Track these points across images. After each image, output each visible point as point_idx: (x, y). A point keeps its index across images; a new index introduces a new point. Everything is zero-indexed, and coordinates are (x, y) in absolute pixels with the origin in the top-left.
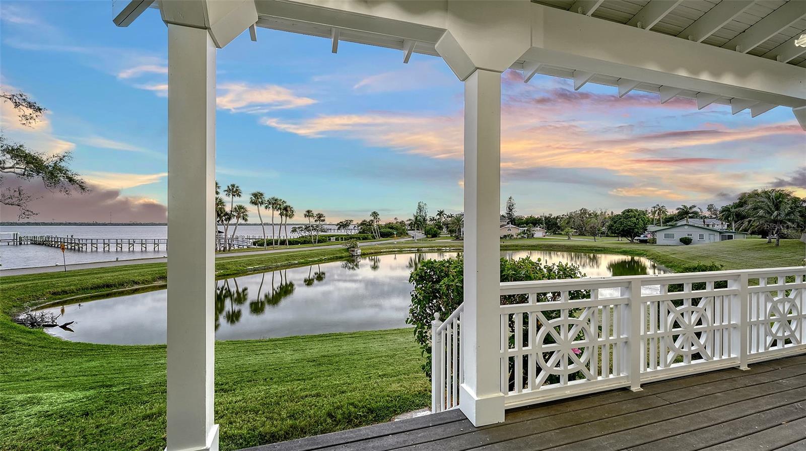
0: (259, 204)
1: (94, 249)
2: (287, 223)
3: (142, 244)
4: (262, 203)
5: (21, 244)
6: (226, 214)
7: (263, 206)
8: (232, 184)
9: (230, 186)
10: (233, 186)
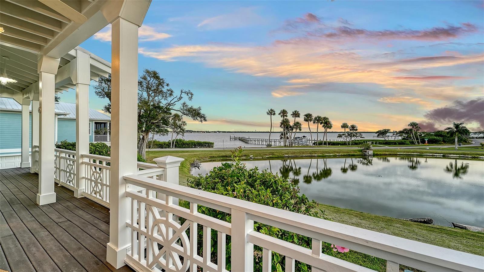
0: (309, 121)
1: (259, 143)
2: (327, 131)
3: (266, 141)
4: (310, 120)
5: (236, 140)
6: (291, 127)
7: (312, 122)
8: (295, 110)
9: (294, 111)
10: (295, 111)
